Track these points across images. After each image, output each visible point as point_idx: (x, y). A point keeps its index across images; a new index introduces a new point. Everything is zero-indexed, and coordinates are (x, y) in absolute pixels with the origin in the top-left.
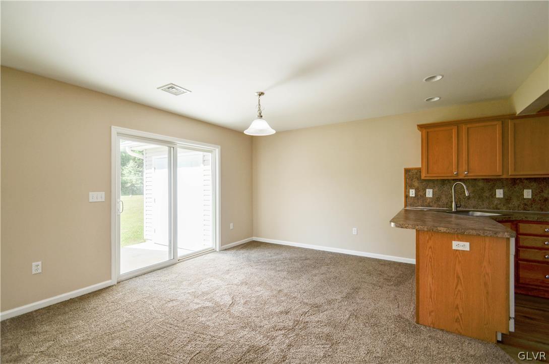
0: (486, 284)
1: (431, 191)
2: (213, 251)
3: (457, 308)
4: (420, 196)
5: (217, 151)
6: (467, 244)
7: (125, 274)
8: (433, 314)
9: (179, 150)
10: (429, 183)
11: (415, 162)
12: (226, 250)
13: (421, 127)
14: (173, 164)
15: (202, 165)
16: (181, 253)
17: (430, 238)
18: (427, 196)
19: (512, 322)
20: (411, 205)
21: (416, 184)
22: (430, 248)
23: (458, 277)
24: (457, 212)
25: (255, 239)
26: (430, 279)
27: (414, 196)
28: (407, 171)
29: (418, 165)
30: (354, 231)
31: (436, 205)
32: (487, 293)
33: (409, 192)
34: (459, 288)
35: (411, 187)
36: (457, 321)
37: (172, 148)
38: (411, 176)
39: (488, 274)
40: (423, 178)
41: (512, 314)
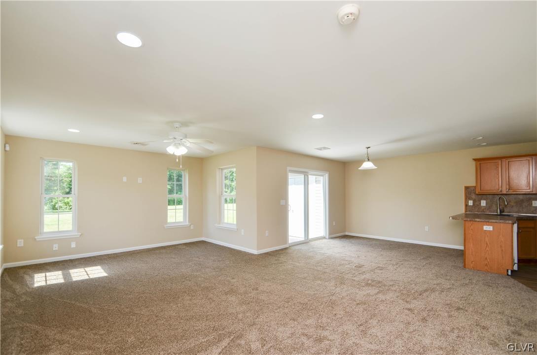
0: (501, 246)
1: (485, 201)
2: (324, 238)
3: (486, 259)
4: (477, 205)
5: (327, 176)
6: (492, 227)
7: (292, 243)
8: (473, 263)
9: (310, 176)
10: (483, 195)
11: (472, 182)
12: (332, 238)
13: (475, 160)
14: (306, 184)
15: (315, 184)
16: (311, 236)
17: (472, 225)
18: (482, 205)
19: (516, 265)
20: (470, 211)
21: (474, 196)
22: (472, 229)
23: (487, 244)
24: (500, 215)
25: (347, 234)
26: (472, 245)
27: (472, 205)
28: (467, 188)
29: (474, 184)
30: (427, 228)
31: (488, 211)
32: (502, 250)
33: (468, 202)
34: (487, 249)
35: (470, 199)
36: (486, 265)
37: (306, 176)
38: (469, 192)
39: (502, 241)
40: (477, 193)
41: (516, 261)
